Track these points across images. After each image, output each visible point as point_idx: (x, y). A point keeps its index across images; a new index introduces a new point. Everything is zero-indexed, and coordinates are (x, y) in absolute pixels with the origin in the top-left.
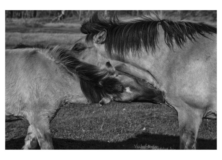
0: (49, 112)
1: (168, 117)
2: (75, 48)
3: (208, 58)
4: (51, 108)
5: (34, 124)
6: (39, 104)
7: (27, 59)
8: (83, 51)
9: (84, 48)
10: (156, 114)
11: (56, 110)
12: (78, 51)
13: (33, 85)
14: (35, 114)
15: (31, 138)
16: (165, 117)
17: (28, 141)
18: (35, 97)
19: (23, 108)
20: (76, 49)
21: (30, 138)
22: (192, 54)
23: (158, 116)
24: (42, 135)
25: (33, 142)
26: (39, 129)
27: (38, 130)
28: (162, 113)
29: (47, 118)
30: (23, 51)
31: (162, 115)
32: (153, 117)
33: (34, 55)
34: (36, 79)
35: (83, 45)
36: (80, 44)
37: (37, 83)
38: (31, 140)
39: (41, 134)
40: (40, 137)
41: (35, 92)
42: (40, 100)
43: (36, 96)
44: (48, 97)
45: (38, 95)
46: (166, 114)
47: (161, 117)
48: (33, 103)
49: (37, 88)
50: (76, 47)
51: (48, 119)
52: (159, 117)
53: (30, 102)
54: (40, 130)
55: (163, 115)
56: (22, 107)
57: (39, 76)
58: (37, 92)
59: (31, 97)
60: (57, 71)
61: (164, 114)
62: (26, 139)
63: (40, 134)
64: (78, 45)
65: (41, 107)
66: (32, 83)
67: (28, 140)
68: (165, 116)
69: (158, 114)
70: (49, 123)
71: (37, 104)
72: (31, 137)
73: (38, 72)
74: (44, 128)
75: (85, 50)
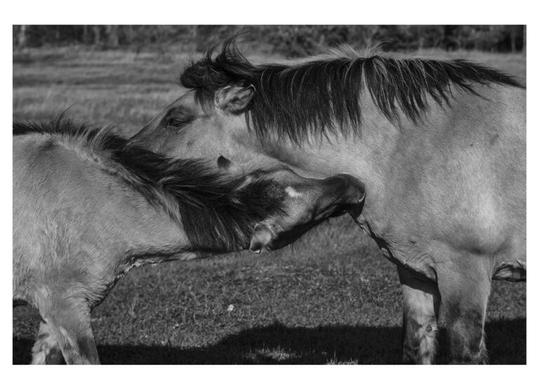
0: (87, 289)
1: (273, 277)
2: (168, 118)
3: (493, 140)
4: (94, 282)
5: (53, 317)
6: (64, 271)
7: (32, 161)
8: (189, 125)
9: (190, 119)
10: (243, 271)
11: (106, 285)
12: (177, 125)
13: (49, 226)
14: (53, 293)
15: (47, 347)
16: (266, 277)
17: (40, 353)
18: (54, 254)
19: (24, 280)
20: (171, 121)
21: (44, 347)
22: (455, 134)
23: (248, 277)
24: (72, 343)
25: (53, 356)
26: (65, 327)
27: (64, 332)
28: (257, 269)
29: (82, 302)
30: (22, 141)
31: (257, 273)
32: (239, 280)
33: (48, 152)
34: (56, 212)
35: (188, 110)
36: (181, 107)
37: (59, 223)
38: (48, 352)
39: (70, 341)
40: (68, 347)
41: (54, 243)
42: (67, 262)
43: (56, 251)
44: (85, 257)
45: (60, 252)
46: (267, 272)
47: (257, 278)
48: (50, 269)
49: (61, 235)
50: (172, 116)
51: (86, 304)
52: (251, 277)
53: (41, 265)
54: (68, 331)
55: (261, 274)
56: (22, 279)
57: (64, 206)
58: (59, 243)
59: (45, 255)
60: (112, 188)
61: (261, 272)
62: (35, 349)
63: (69, 339)
64: (176, 110)
65: (70, 277)
66: (48, 221)
67: (41, 350)
68: (265, 275)
69: (248, 272)
70: (88, 313)
71: (59, 272)
72: (47, 344)
73: (61, 196)
74: (78, 328)
75: (194, 122)
